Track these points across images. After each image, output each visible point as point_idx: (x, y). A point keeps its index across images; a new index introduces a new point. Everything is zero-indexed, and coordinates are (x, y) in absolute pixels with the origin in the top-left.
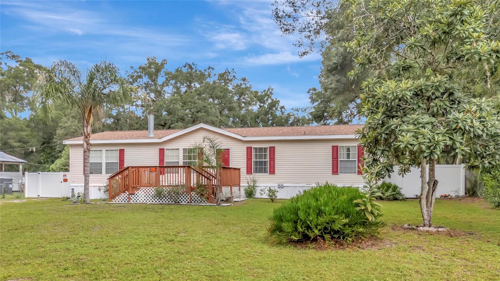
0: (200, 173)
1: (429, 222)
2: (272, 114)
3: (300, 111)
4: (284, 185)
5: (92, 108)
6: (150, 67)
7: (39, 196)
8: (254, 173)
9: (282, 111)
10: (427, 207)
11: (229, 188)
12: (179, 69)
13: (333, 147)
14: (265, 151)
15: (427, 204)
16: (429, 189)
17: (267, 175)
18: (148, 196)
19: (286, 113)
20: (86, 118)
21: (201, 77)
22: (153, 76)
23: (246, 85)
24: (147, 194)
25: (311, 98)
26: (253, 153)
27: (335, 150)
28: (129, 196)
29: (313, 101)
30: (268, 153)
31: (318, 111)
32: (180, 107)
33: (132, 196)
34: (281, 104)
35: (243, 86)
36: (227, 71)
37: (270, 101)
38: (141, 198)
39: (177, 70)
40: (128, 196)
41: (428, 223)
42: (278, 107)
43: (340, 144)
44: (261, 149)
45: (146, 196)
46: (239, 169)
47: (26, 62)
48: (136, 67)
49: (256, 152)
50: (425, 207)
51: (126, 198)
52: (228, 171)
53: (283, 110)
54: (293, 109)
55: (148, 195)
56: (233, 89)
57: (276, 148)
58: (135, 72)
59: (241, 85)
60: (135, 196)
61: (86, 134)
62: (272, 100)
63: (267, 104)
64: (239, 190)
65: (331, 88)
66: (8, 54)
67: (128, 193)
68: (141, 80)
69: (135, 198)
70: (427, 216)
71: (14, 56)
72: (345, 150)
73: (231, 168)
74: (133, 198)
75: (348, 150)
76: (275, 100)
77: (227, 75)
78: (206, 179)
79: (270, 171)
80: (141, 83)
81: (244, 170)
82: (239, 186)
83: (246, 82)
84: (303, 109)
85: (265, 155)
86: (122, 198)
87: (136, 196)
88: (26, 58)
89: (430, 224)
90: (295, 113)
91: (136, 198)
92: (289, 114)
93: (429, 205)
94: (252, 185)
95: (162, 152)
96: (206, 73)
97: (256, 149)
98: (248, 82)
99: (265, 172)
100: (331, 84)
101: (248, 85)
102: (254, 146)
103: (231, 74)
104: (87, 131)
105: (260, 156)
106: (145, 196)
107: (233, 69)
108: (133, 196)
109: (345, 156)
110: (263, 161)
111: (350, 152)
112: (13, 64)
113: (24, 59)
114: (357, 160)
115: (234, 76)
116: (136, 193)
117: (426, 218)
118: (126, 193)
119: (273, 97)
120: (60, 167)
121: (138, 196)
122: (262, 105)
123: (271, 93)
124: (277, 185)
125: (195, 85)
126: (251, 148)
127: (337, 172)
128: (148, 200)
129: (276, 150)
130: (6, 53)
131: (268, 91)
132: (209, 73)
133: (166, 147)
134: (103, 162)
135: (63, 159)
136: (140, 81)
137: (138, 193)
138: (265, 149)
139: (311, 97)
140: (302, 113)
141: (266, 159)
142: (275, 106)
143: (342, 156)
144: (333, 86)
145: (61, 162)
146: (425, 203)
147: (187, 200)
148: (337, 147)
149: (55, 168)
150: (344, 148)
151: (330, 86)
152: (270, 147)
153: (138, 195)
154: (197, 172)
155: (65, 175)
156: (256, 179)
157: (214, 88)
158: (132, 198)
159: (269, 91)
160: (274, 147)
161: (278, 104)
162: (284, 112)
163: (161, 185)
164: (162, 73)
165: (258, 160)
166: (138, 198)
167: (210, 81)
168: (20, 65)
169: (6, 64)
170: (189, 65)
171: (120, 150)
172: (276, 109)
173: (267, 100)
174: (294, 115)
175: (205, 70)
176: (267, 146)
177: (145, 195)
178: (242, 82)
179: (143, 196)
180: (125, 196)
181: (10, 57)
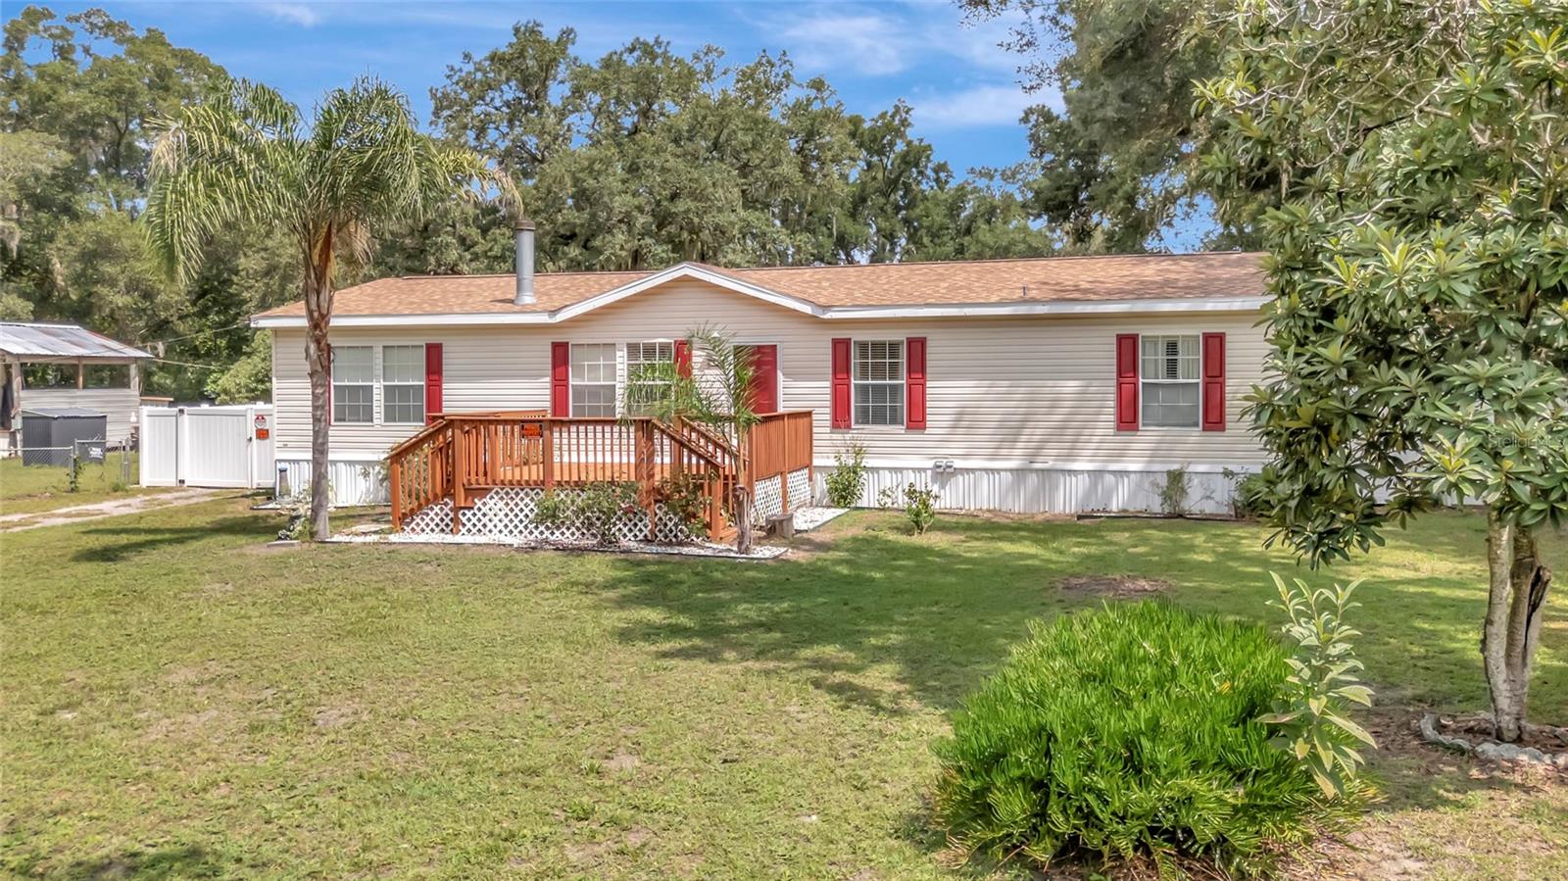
0: (682, 444)
1: (1518, 719)
2: (907, 188)
3: (998, 177)
4: (958, 464)
5: (334, 231)
6: (522, 55)
7: (182, 482)
8: (857, 422)
9: (937, 180)
10: (1508, 664)
11: (778, 480)
12: (615, 58)
13: (1120, 338)
14: (894, 354)
15: (1508, 656)
16: (1517, 601)
17: (900, 429)
18: (516, 515)
19: (953, 184)
20: (316, 263)
21: (685, 81)
22: (533, 83)
23: (823, 101)
24: (512, 510)
25: (1034, 138)
26: (855, 360)
27: (1128, 350)
28: (456, 515)
29: (1040, 149)
30: (903, 360)
31: (1059, 189)
32: (617, 186)
33: (464, 514)
34: (936, 158)
35: (816, 107)
36: (764, 60)
37: (900, 147)
38: (496, 520)
39: (606, 64)
40: (452, 515)
41: (1511, 726)
42: (926, 167)
43: (1144, 331)
44: (878, 347)
45: (511, 516)
46: (809, 414)
47: (146, 41)
48: (480, 55)
49: (864, 355)
50: (1503, 666)
51: (447, 520)
52: (773, 425)
53: (942, 175)
54: (972, 171)
55: (517, 510)
56: (784, 116)
57: (929, 343)
58: (477, 70)
59: (809, 102)
60: (474, 515)
61: (316, 314)
62: (909, 144)
63: (892, 156)
64: (810, 479)
65: (1103, 120)
66: (94, 19)
67: (451, 504)
68: (497, 94)
69: (474, 520)
70: (1508, 701)
71: (110, 26)
72: (1162, 348)
73: (781, 417)
74: (469, 520)
75: (1172, 347)
76: (916, 143)
77: (765, 72)
78: (702, 462)
79: (910, 420)
80: (498, 103)
81: (823, 417)
82: (809, 466)
83: (826, 94)
84: (1009, 173)
85: (894, 367)
86: (432, 520)
87: (479, 515)
88: (149, 30)
89: (1519, 728)
90: (982, 183)
91: (479, 520)
92: (961, 188)
93: (1517, 660)
94: (851, 462)
95: (560, 355)
96: (699, 67)
97: (863, 346)
98: (832, 93)
99: (894, 421)
100: (1102, 105)
101: (831, 104)
102: (857, 336)
103: (776, 70)
104: (318, 306)
105: (878, 371)
106: (507, 515)
107: (784, 53)
108: (469, 514)
109: (1162, 368)
110: (885, 386)
111: (1179, 357)
112: (107, 48)
113: (142, 34)
114: (1200, 381)
115: (787, 76)
116: (479, 504)
117: (1506, 707)
118: (446, 504)
119: (911, 134)
120: (246, 386)
121: (484, 515)
122: (875, 159)
123: (904, 123)
124: (930, 464)
125: (662, 107)
126: (847, 342)
127: (1135, 420)
128: (516, 527)
129: (928, 350)
130: (88, 15)
131: (893, 117)
132: (707, 66)
133: (572, 338)
134: (376, 385)
135: (256, 359)
136: (492, 100)
137: (485, 504)
138: (894, 347)
139: (1032, 135)
140: (1002, 183)
141: (896, 379)
142: (917, 165)
143: (1150, 368)
144: (1110, 112)
145: (250, 367)
146: (1502, 653)
147: (641, 531)
148: (1134, 338)
149: (230, 385)
150: (1156, 343)
151: (1099, 114)
152: (910, 341)
153: (484, 510)
154: (672, 438)
155: (260, 418)
156: (866, 443)
157: (724, 121)
158: (464, 520)
159: (897, 118)
160: (922, 342)
161: (928, 157)
162: (947, 182)
163: (557, 478)
164: (562, 71)
165: (870, 382)
166: (485, 520)
167: (711, 91)
168: (130, 53)
169: (87, 51)
170: (645, 44)
171: (429, 347)
172: (921, 173)
173: (892, 144)
174: (975, 190)
175: (696, 58)
176: (900, 336)
177: (507, 510)
178: (813, 93)
179: (501, 515)
180: (442, 515)
181: (100, 28)
